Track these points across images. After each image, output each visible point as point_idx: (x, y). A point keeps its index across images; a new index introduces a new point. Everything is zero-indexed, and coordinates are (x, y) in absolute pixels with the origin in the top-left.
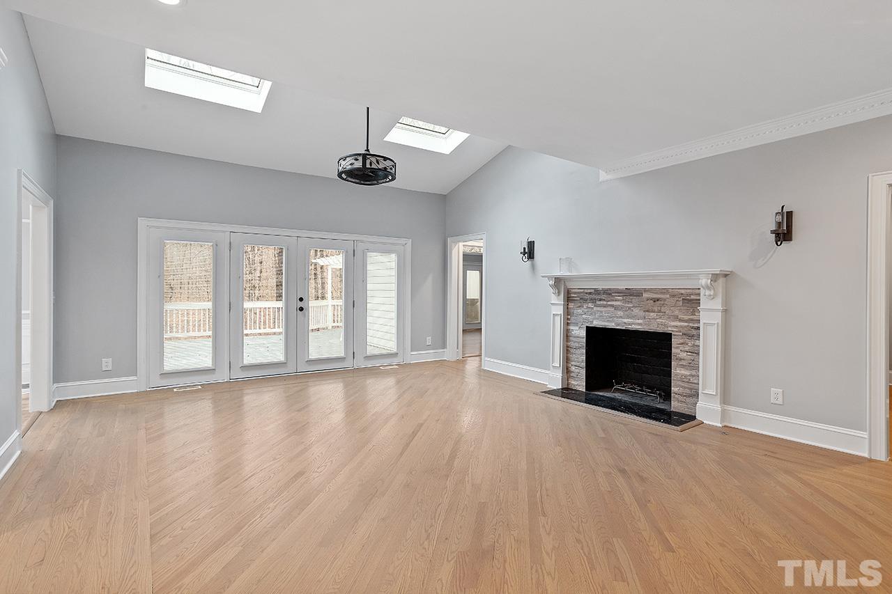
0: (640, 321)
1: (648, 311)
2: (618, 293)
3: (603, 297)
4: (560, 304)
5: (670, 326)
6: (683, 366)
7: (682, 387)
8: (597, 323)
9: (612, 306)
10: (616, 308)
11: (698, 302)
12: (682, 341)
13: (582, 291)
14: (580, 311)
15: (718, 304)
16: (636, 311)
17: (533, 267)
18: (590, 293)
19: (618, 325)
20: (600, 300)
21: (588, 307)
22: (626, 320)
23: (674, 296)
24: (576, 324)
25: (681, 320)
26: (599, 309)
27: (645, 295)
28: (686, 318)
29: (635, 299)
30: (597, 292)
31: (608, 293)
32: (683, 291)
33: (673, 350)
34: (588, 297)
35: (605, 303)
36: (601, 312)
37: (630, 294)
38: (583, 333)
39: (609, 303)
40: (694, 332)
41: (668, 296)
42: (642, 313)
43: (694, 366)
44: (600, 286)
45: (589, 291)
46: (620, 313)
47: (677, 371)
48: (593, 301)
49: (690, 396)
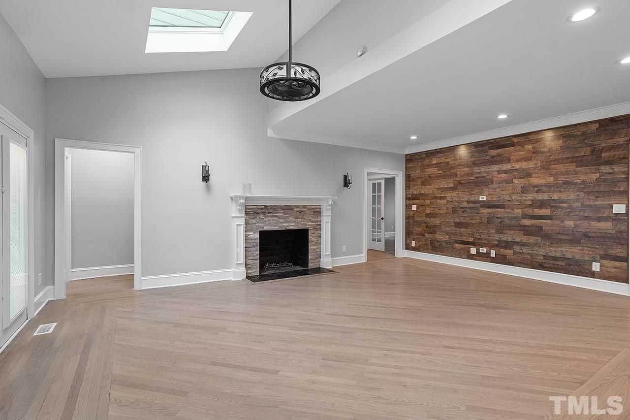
0: (293, 224)
1: (297, 218)
2: (280, 208)
3: (271, 211)
4: (243, 217)
5: (308, 225)
6: (313, 245)
7: (314, 255)
8: (266, 228)
9: (277, 216)
10: (279, 217)
11: (320, 212)
12: (313, 232)
13: (255, 207)
14: (254, 221)
15: (329, 213)
16: (291, 218)
17: (208, 188)
18: (261, 209)
19: (281, 227)
20: (269, 213)
21: (260, 218)
22: (285, 224)
23: (309, 209)
24: (252, 230)
25: (312, 222)
26: (268, 219)
27: (295, 209)
28: (315, 220)
29: (290, 212)
30: (266, 207)
31: (274, 208)
32: (313, 207)
33: (309, 237)
34: (260, 211)
35: (272, 214)
36: (270, 220)
37: (287, 208)
38: (257, 236)
39: (274, 215)
40: (318, 227)
41: (306, 210)
42: (294, 219)
43: (318, 243)
44: (268, 204)
45: (260, 207)
46: (281, 220)
47: (311, 247)
48: (264, 213)
49: (316, 258)
